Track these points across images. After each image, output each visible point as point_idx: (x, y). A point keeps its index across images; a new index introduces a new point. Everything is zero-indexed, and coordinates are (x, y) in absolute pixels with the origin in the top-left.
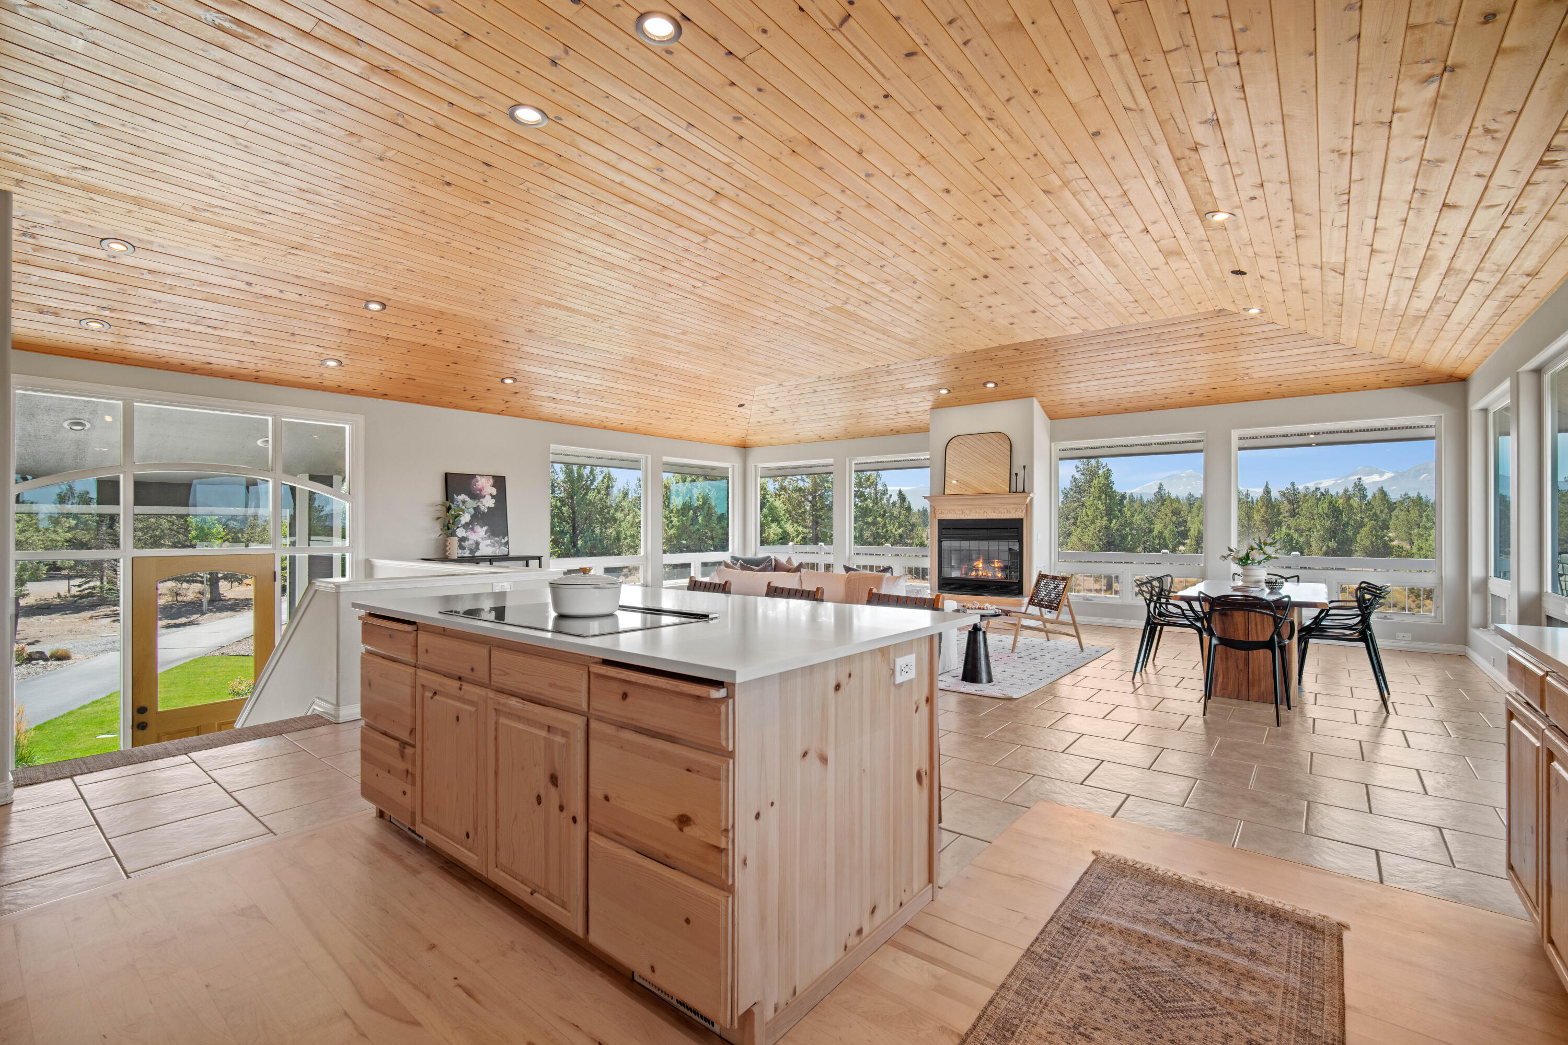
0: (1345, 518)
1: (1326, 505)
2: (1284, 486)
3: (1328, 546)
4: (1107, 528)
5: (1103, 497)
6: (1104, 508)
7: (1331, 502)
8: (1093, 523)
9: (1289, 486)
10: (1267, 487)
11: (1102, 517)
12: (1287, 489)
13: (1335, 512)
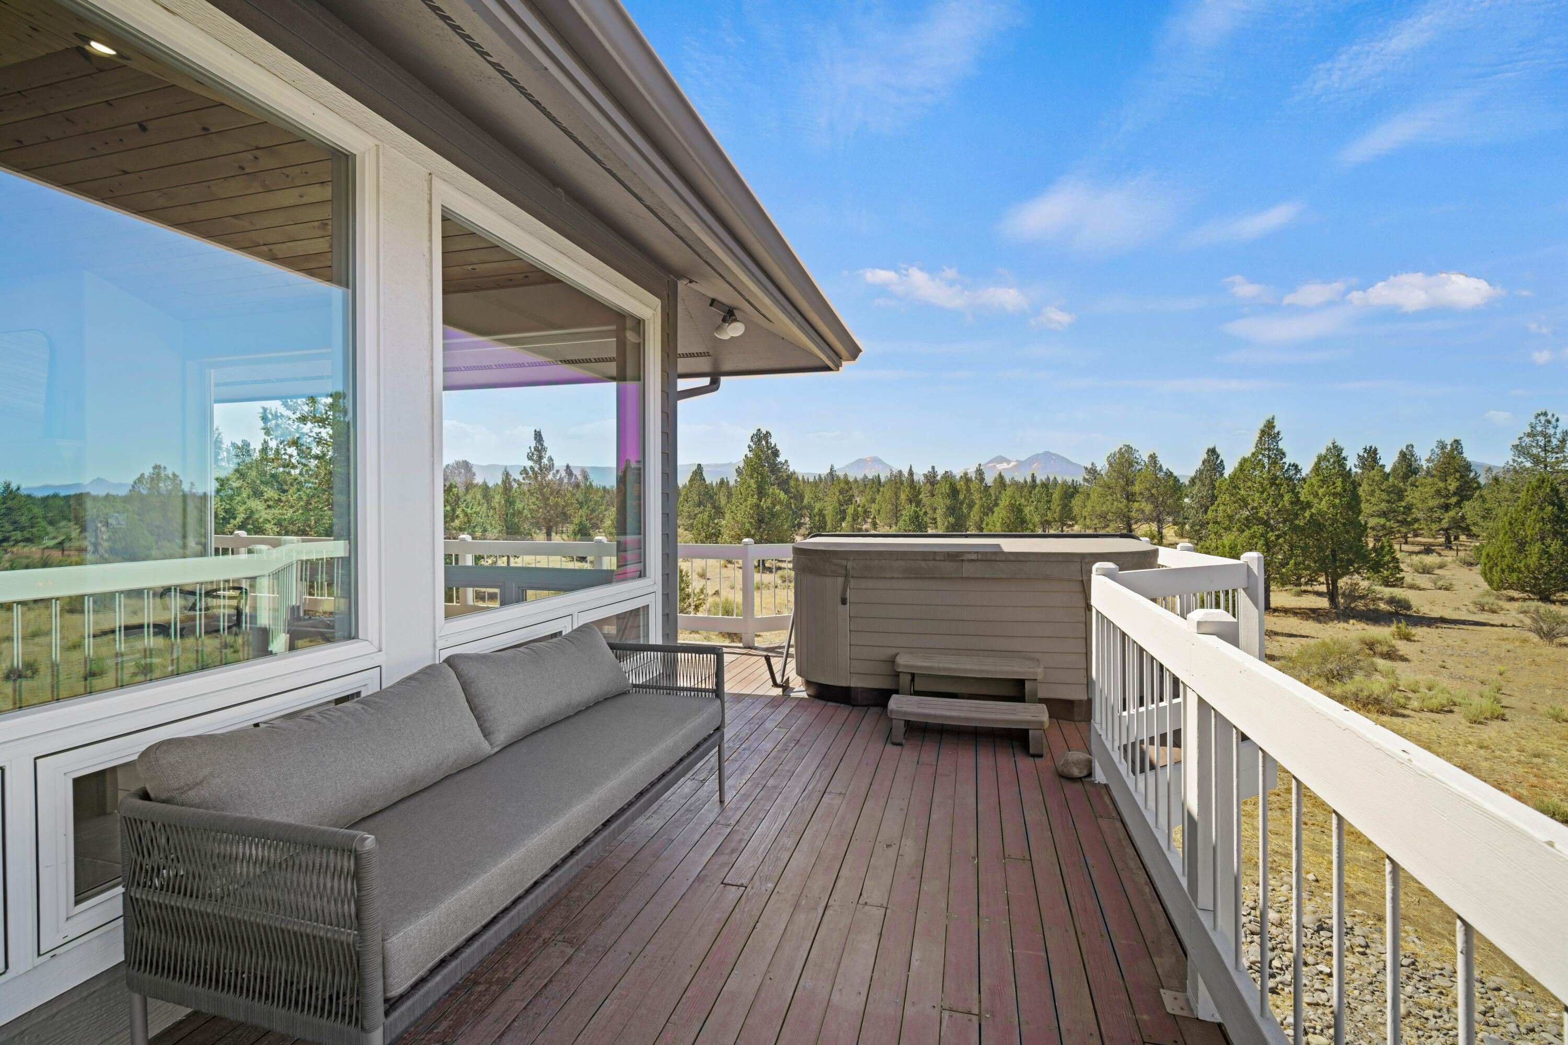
0: (961, 497)
1: (947, 486)
2: (926, 470)
3: (948, 522)
4: (758, 506)
5: (755, 475)
6: (755, 486)
7: (951, 484)
8: (746, 500)
9: (930, 470)
10: (911, 469)
11: (753, 496)
12: (929, 472)
13: (954, 492)
